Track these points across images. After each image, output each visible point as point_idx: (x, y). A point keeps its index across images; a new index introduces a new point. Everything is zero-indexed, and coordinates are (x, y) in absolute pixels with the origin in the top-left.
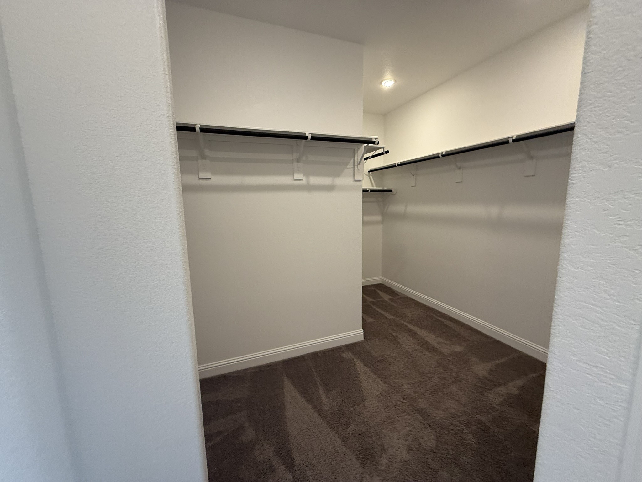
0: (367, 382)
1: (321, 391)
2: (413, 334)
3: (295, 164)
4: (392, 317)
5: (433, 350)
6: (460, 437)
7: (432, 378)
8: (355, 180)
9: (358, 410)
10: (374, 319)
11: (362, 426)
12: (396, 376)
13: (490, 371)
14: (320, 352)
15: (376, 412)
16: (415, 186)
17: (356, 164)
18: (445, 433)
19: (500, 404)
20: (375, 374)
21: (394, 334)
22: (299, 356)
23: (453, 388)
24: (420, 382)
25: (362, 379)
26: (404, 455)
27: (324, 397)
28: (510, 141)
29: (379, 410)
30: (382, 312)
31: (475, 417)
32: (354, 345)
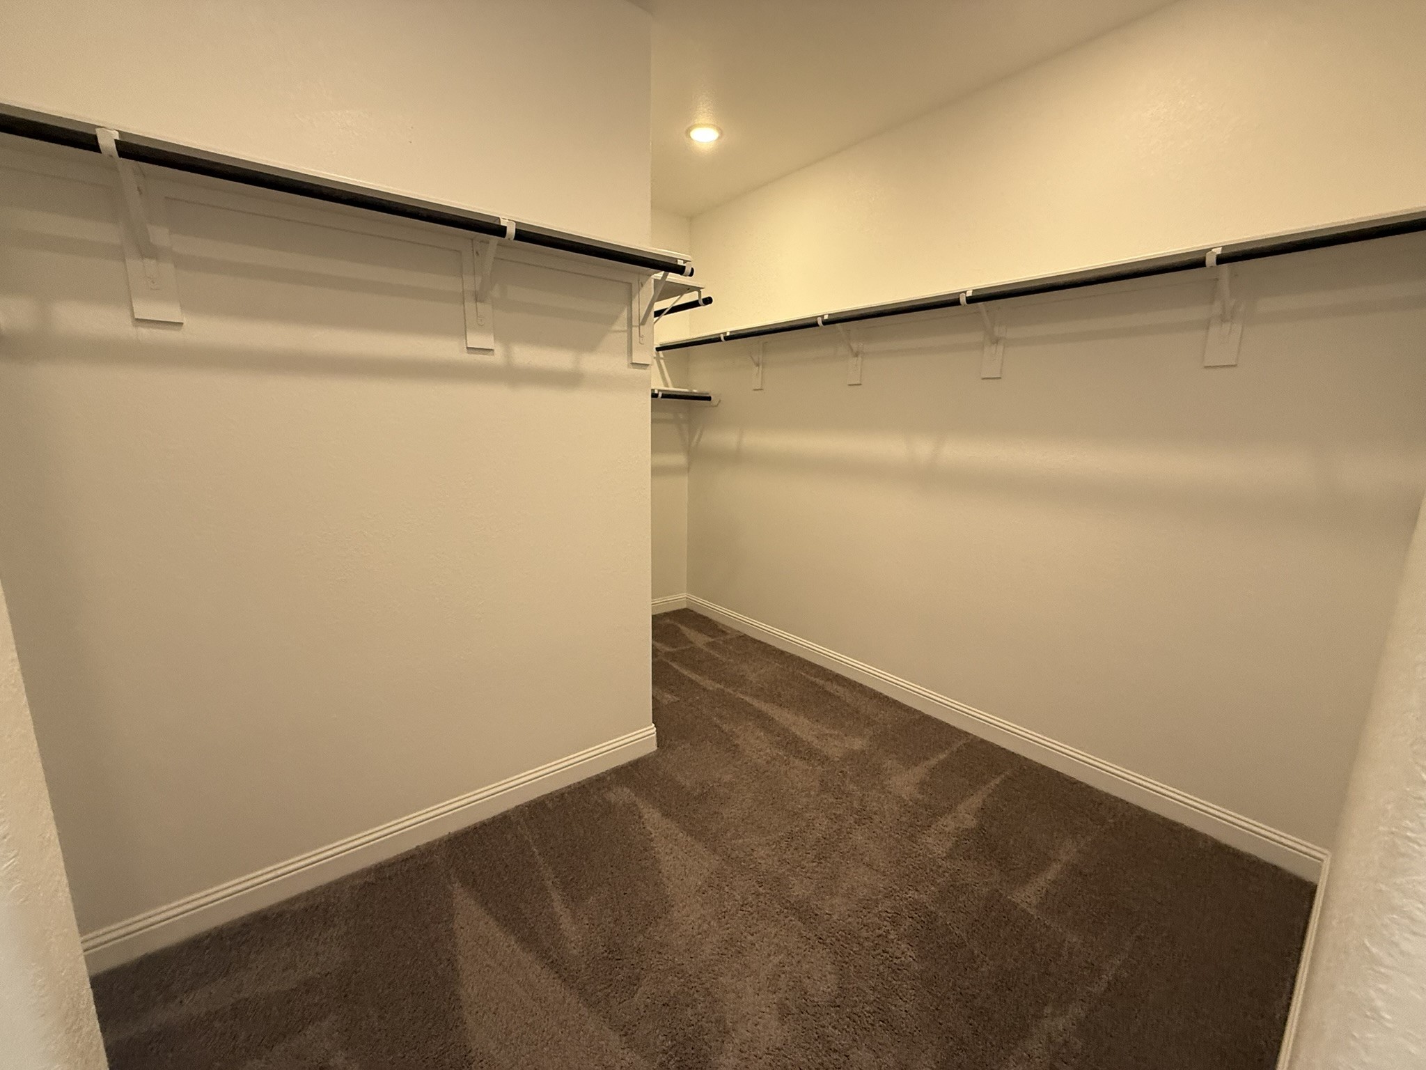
0: (674, 858)
1: (558, 906)
2: (763, 720)
3: (470, 305)
4: (718, 686)
5: (811, 755)
6: (884, 952)
7: (815, 822)
8: (632, 364)
9: (657, 938)
10: (676, 695)
11: (670, 978)
12: (737, 831)
13: (922, 785)
14: (550, 797)
15: (700, 934)
16: (761, 389)
17: (635, 323)
18: (854, 949)
19: (950, 856)
20: (690, 833)
21: (725, 727)
22: (494, 817)
23: (858, 837)
24: (791, 836)
25: (659, 853)
26: (773, 1032)
27: (566, 923)
28: (963, 300)
29: (705, 926)
30: (694, 676)
31: (907, 896)
32: (636, 765)
